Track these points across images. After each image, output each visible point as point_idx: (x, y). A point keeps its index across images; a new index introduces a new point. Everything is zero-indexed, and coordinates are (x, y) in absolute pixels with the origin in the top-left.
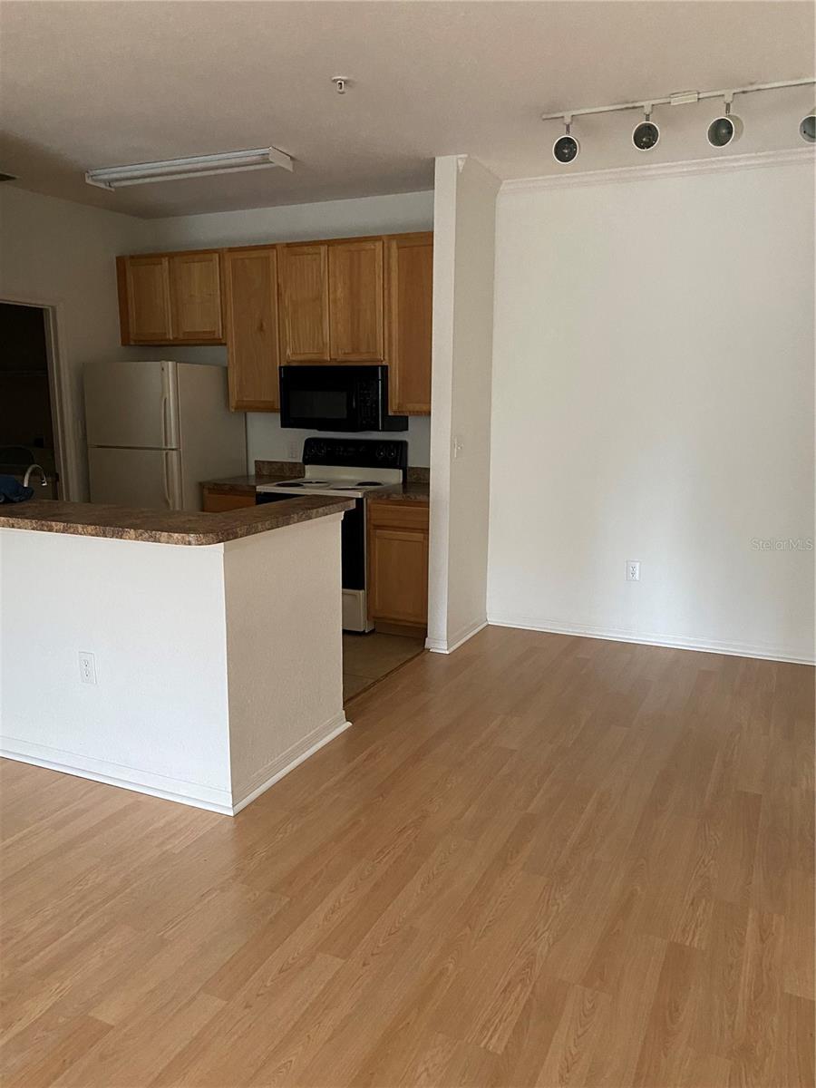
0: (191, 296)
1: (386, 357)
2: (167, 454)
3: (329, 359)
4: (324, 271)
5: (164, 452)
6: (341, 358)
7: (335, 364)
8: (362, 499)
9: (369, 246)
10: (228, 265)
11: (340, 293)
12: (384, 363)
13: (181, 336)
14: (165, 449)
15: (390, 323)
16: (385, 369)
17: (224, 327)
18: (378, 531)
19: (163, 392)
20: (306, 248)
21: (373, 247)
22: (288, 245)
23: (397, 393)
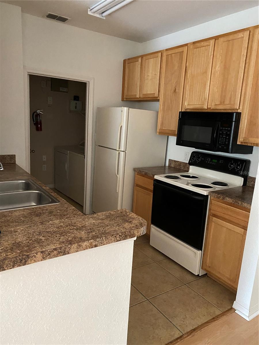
0: (148, 76)
1: (241, 108)
2: (119, 153)
3: (206, 108)
4: (210, 56)
5: (118, 152)
6: (213, 107)
7: (209, 111)
8: (207, 196)
9: (241, 35)
10: (164, 58)
11: (218, 68)
12: (239, 111)
13: (142, 96)
14: (118, 151)
15: (246, 85)
16: (239, 115)
17: (159, 91)
18: (214, 218)
19: (121, 123)
20: (202, 43)
21: (242, 36)
22: (194, 43)
23: (244, 131)
